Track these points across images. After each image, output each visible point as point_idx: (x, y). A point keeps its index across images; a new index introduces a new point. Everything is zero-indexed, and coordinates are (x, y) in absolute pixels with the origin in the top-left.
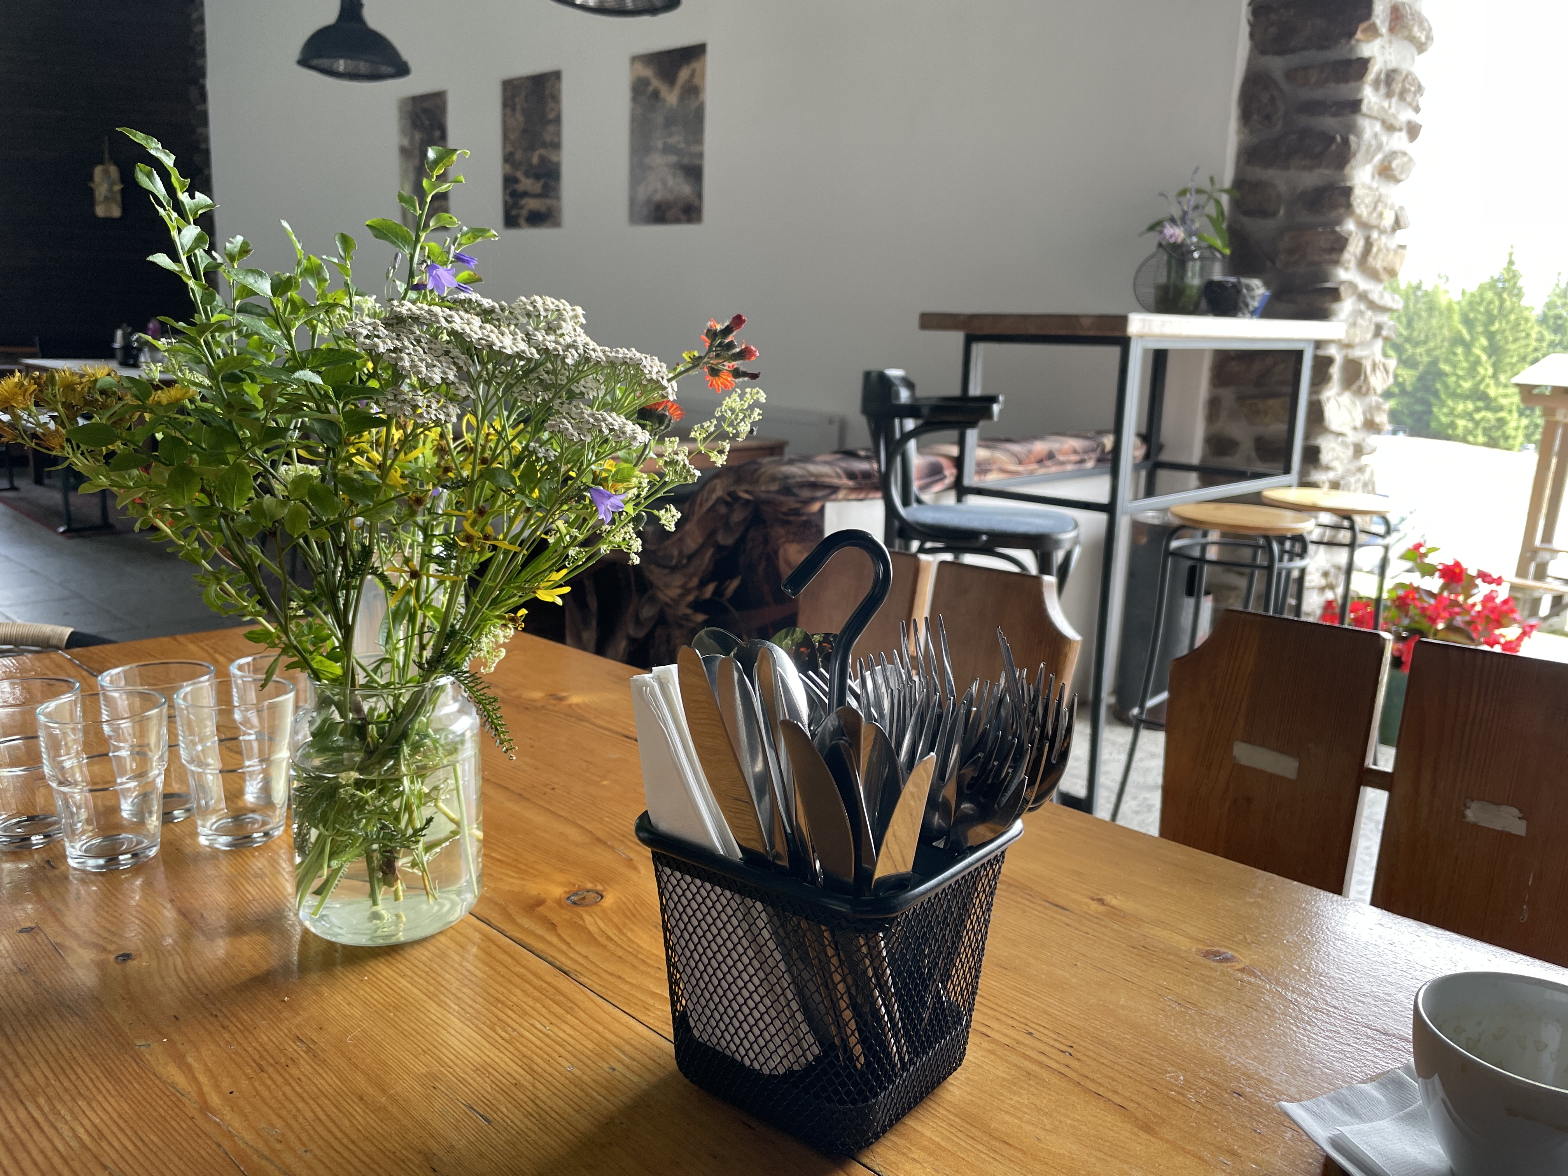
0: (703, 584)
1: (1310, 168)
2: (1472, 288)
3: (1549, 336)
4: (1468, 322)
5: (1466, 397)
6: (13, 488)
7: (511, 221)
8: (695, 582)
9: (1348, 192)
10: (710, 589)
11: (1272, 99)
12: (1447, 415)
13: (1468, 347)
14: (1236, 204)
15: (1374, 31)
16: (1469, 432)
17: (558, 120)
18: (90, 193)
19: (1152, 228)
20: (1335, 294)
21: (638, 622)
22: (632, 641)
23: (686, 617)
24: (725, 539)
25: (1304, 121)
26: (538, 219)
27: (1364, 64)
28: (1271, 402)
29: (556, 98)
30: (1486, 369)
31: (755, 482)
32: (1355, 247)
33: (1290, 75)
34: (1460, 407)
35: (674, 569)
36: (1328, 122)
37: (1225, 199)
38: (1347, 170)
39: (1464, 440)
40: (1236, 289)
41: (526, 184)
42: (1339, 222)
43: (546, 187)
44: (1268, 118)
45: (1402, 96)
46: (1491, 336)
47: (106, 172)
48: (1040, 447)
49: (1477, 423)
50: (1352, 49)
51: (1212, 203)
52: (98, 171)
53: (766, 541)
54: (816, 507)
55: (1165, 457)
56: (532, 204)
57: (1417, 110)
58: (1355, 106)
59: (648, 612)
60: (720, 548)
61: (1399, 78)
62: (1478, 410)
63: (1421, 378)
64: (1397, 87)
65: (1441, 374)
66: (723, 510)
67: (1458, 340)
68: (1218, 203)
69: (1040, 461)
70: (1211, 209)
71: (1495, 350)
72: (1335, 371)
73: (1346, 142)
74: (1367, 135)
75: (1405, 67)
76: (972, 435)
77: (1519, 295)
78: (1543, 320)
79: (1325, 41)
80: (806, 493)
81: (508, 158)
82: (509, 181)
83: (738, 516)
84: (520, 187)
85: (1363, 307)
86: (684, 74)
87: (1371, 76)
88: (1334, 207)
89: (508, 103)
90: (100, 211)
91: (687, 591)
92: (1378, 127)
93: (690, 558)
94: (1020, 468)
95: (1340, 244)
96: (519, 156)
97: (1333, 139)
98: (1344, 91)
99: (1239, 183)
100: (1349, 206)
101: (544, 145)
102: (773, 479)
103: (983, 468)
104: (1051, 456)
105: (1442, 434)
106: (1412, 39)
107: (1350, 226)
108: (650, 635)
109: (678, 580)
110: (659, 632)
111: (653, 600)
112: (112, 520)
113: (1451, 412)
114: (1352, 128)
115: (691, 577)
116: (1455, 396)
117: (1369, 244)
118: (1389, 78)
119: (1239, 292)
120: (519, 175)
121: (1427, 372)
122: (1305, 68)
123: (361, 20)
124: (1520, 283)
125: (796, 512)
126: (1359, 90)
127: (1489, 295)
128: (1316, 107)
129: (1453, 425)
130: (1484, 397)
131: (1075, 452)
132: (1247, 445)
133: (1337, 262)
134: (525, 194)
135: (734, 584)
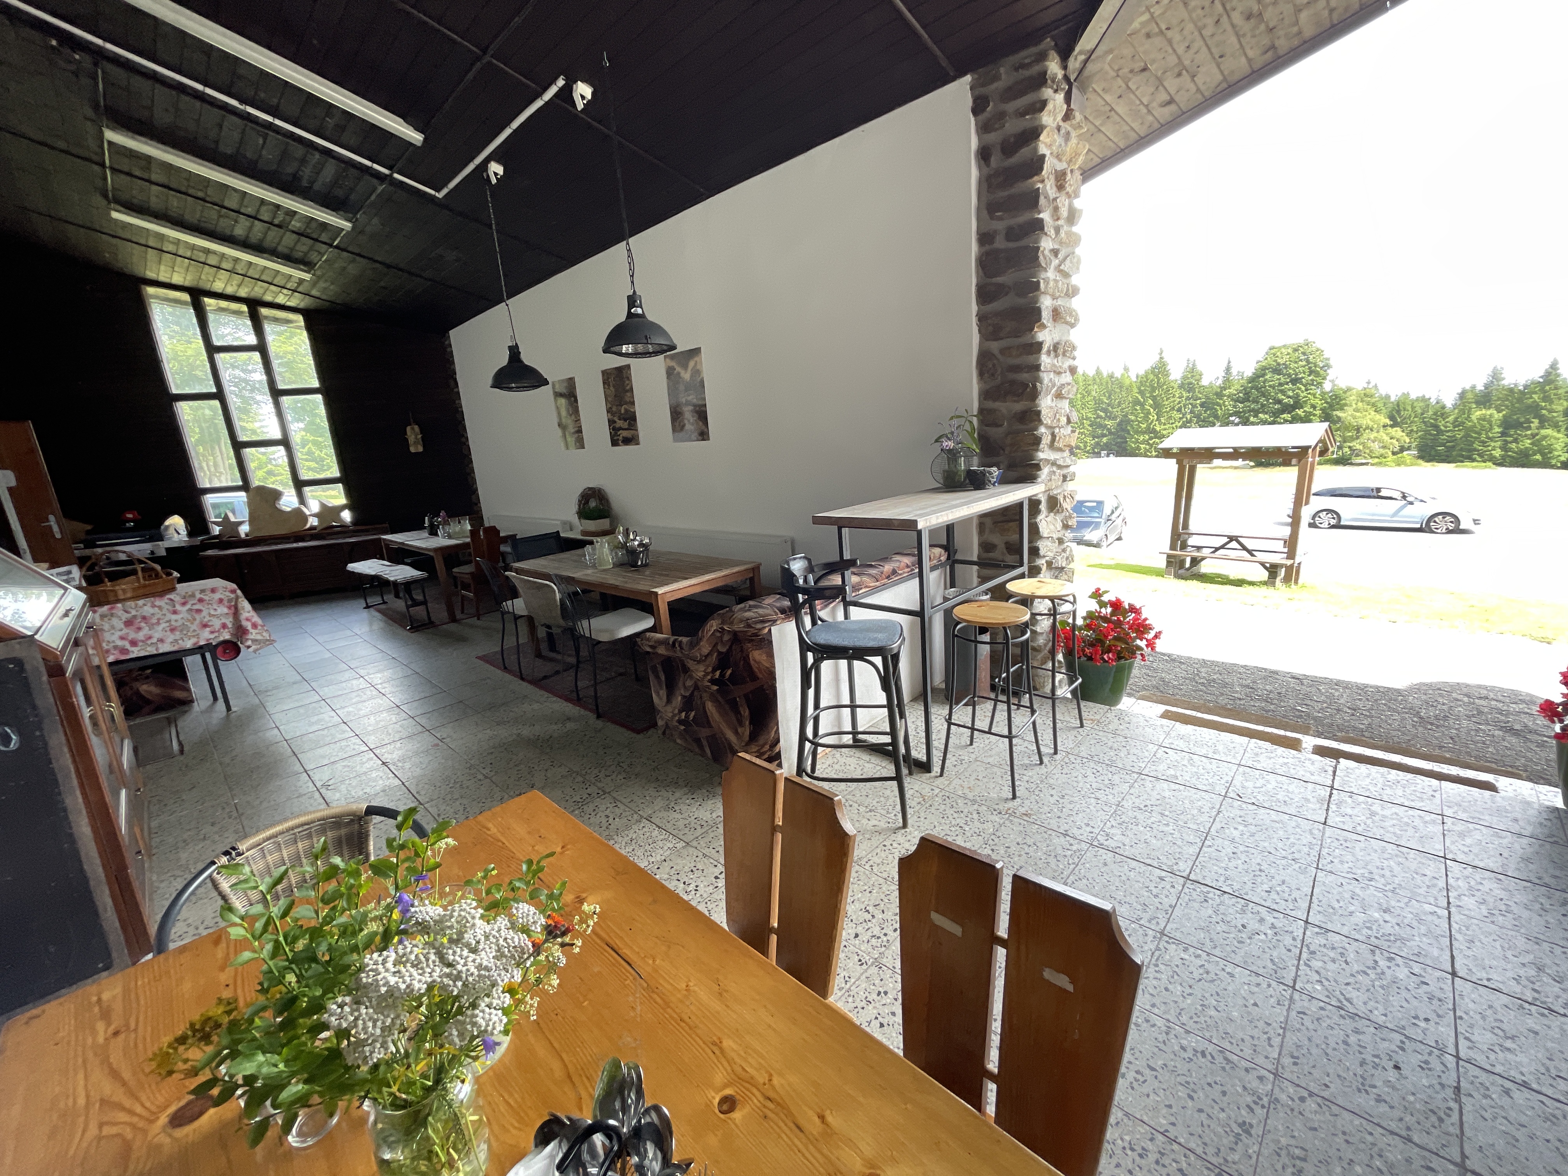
0: (714, 671)
1: (1017, 402)
2: (1142, 372)
3: (1185, 394)
4: (1141, 392)
5: (1144, 433)
6: (384, 603)
7: (614, 443)
8: (710, 669)
9: (1039, 413)
10: (718, 673)
11: (994, 365)
12: (1135, 443)
13: (1142, 405)
14: (981, 422)
15: (1044, 327)
16: (1146, 450)
17: (631, 390)
18: (407, 440)
19: (937, 441)
20: (1038, 467)
21: (685, 687)
22: (684, 697)
23: (708, 687)
24: (723, 649)
25: (1011, 376)
26: (627, 441)
27: (1040, 345)
28: (1011, 524)
29: (629, 378)
30: (1153, 417)
31: (732, 623)
32: (1046, 440)
33: (1002, 351)
34: (1142, 438)
35: (699, 662)
36: (1024, 376)
37: (975, 421)
38: (1037, 401)
39: (1146, 456)
40: (983, 473)
41: (620, 423)
42: (1036, 429)
43: (629, 424)
44: (993, 375)
45: (1064, 355)
46: (1154, 398)
47: (413, 429)
48: (888, 568)
49: (1151, 445)
50: (1033, 337)
51: (967, 424)
52: (408, 429)
53: (742, 651)
54: (766, 630)
55: (958, 557)
56: (624, 434)
57: (1074, 358)
58: (1037, 368)
59: (689, 683)
60: (720, 653)
61: (1061, 347)
62: (1151, 439)
63: (1119, 424)
64: (1060, 351)
65: (1129, 422)
66: (718, 634)
67: (1136, 402)
68: (971, 422)
69: (888, 577)
70: (967, 427)
71: (1157, 406)
72: (1043, 507)
73: (1035, 386)
74: (1046, 381)
75: (1064, 338)
76: (847, 573)
77: (1168, 375)
78: (1181, 386)
79: (1017, 334)
80: (759, 626)
81: (609, 411)
82: (611, 422)
83: (726, 638)
84: (617, 425)
85: (1055, 469)
86: (691, 364)
87: (1045, 349)
88: (1032, 421)
89: (605, 382)
90: (412, 450)
91: (707, 674)
92: (1052, 375)
93: (706, 656)
94: (878, 584)
95: (1037, 441)
96: (614, 409)
97: (1028, 385)
98: (1030, 359)
99: (981, 411)
100: (1040, 421)
101: (626, 403)
102: (741, 621)
103: (856, 588)
104: (894, 572)
105: (1133, 454)
106: (1067, 323)
107: (1042, 430)
108: (692, 694)
109: (702, 668)
110: (696, 693)
111: (691, 677)
112: (433, 619)
113: (1137, 441)
114: (1038, 379)
115: (708, 666)
116: (1137, 432)
117: (1053, 436)
118: (1055, 348)
119: (984, 475)
120: (616, 419)
121: (1121, 421)
122: (1009, 348)
123: (520, 361)
124: (1168, 368)
125: (756, 635)
126: (1039, 358)
127: (1151, 377)
128: (1017, 369)
129: (1139, 448)
130: (1154, 431)
131: (908, 566)
132: (1001, 547)
133: (1037, 450)
134: (621, 429)
135: (729, 672)
